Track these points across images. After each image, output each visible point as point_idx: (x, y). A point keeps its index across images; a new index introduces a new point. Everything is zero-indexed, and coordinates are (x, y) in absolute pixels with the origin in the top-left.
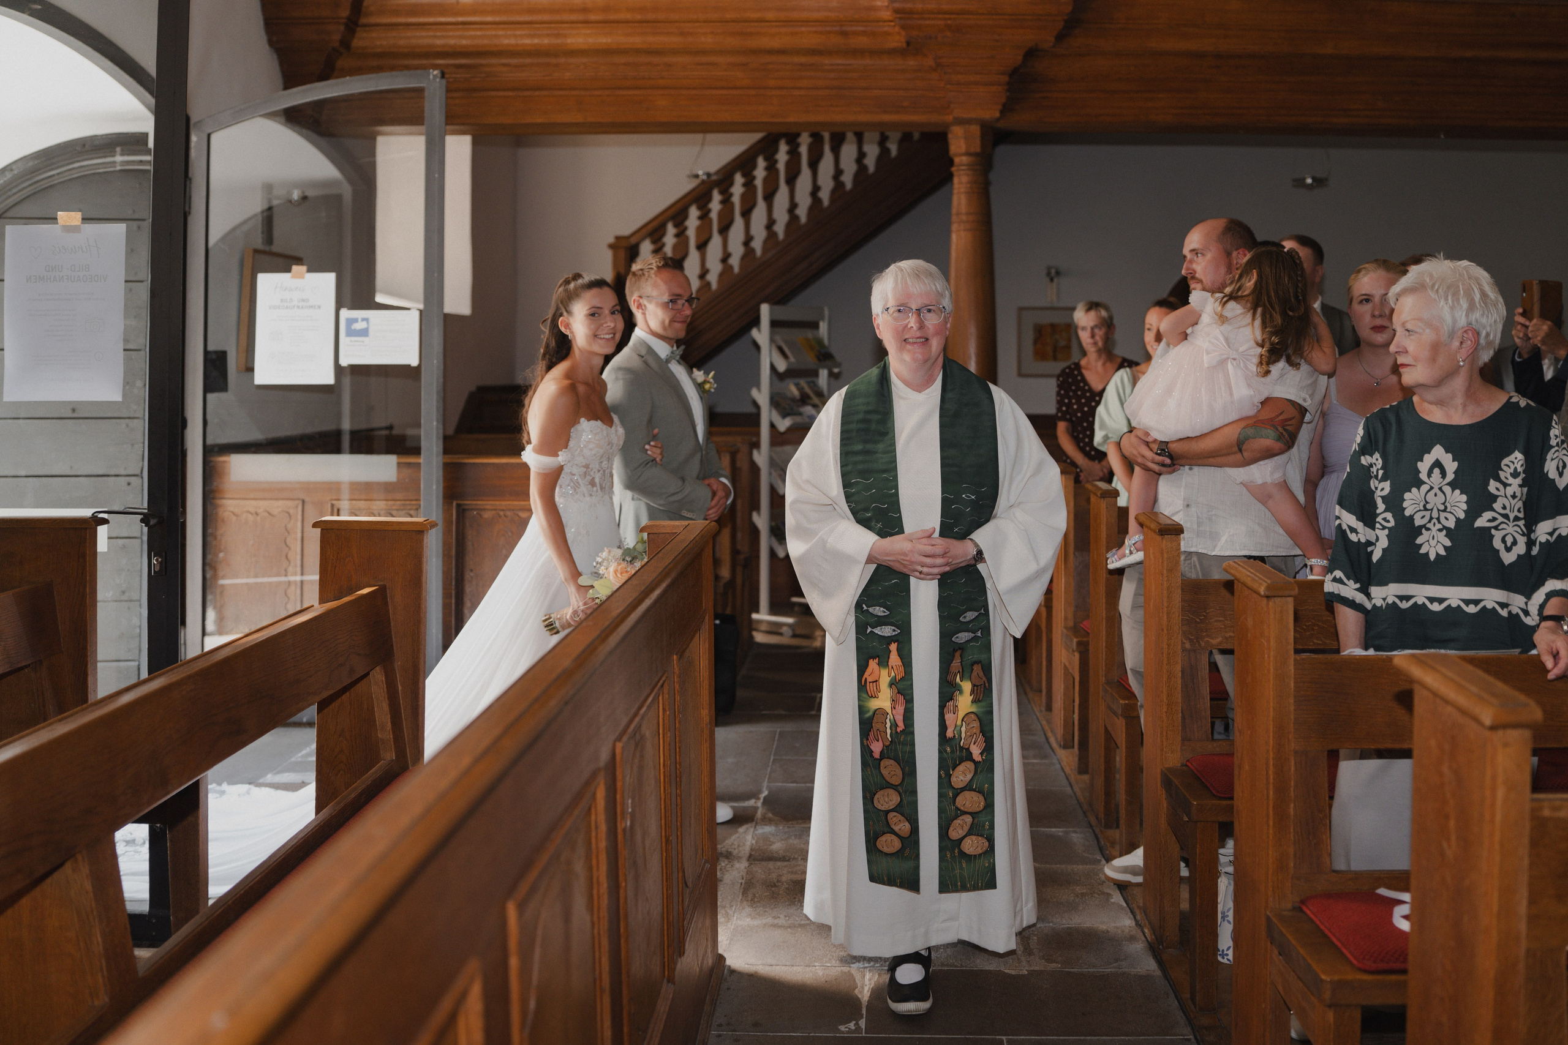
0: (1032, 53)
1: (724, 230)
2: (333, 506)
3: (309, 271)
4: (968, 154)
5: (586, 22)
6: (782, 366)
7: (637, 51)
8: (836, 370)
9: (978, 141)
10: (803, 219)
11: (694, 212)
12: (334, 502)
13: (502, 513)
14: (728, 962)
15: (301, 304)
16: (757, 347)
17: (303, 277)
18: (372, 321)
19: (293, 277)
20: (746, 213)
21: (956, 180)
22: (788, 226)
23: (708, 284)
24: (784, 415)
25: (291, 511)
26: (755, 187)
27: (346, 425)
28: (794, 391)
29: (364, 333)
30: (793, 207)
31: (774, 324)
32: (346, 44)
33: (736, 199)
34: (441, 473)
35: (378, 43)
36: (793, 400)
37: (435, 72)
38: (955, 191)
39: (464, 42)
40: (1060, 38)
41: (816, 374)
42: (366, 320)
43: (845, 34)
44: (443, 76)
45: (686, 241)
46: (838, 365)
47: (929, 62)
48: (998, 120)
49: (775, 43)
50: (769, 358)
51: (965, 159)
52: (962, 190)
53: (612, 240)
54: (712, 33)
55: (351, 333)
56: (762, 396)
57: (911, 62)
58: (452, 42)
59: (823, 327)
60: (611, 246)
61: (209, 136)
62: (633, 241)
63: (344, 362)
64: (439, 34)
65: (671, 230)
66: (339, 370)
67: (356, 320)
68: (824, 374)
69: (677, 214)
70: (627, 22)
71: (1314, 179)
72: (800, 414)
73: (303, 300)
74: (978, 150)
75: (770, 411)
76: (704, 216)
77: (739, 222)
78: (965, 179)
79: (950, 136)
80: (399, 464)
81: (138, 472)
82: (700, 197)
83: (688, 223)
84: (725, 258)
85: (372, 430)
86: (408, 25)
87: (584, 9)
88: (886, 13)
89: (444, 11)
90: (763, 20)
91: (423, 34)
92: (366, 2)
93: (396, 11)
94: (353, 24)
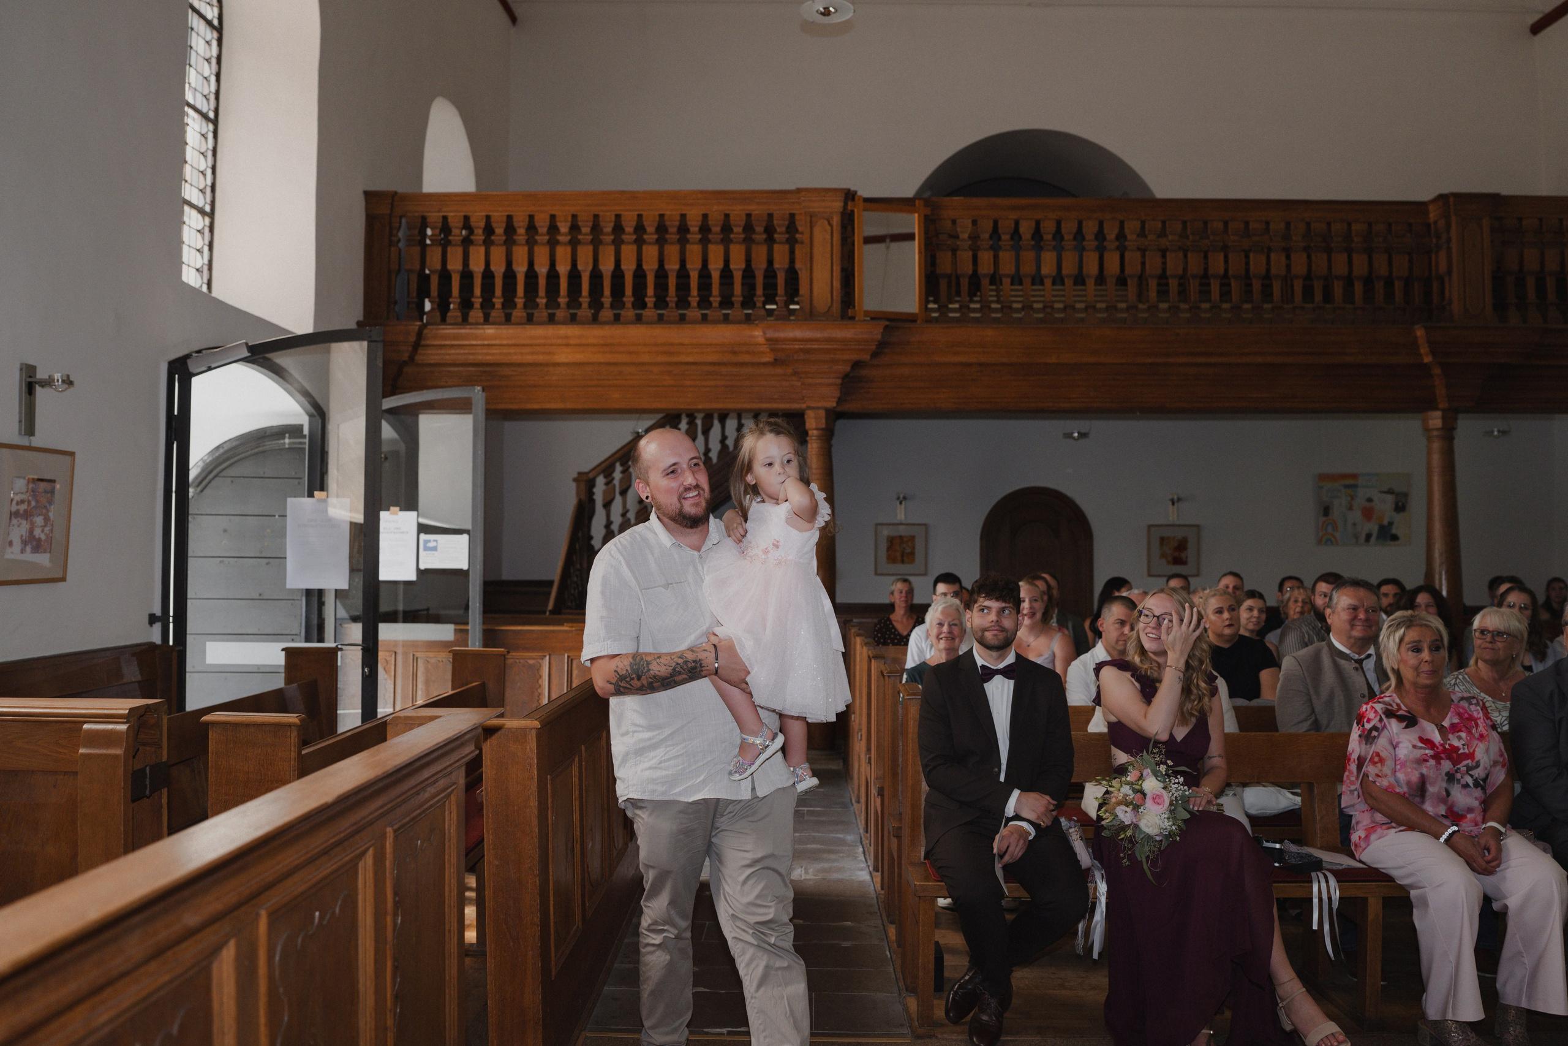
0: (857, 365)
2: (413, 655)
3: (401, 510)
4: (817, 429)
5: (568, 345)
7: (600, 364)
9: (824, 421)
12: (416, 653)
13: (517, 661)
15: (396, 531)
17: (396, 514)
18: (439, 542)
19: (391, 514)
21: (809, 446)
25: (388, 659)
29: (435, 549)
32: (412, 358)
34: (481, 635)
35: (432, 358)
37: (478, 388)
39: (488, 358)
40: (875, 355)
42: (436, 541)
43: (734, 353)
44: (483, 391)
47: (790, 370)
48: (835, 408)
49: (690, 359)
51: (815, 432)
52: (814, 453)
53: (575, 475)
54: (649, 352)
55: (426, 549)
57: (779, 370)
58: (480, 357)
60: (575, 480)
61: (338, 425)
62: (591, 475)
63: (422, 567)
66: (421, 573)
67: (429, 541)
70: (594, 345)
71: (1079, 434)
73: (397, 528)
74: (824, 426)
78: (816, 445)
79: (806, 416)
80: (456, 630)
81: (298, 632)
86: (452, 346)
87: (567, 337)
88: (761, 340)
89: (476, 338)
90: (682, 344)
91: (462, 351)
92: (425, 332)
93: (445, 337)
94: (417, 345)
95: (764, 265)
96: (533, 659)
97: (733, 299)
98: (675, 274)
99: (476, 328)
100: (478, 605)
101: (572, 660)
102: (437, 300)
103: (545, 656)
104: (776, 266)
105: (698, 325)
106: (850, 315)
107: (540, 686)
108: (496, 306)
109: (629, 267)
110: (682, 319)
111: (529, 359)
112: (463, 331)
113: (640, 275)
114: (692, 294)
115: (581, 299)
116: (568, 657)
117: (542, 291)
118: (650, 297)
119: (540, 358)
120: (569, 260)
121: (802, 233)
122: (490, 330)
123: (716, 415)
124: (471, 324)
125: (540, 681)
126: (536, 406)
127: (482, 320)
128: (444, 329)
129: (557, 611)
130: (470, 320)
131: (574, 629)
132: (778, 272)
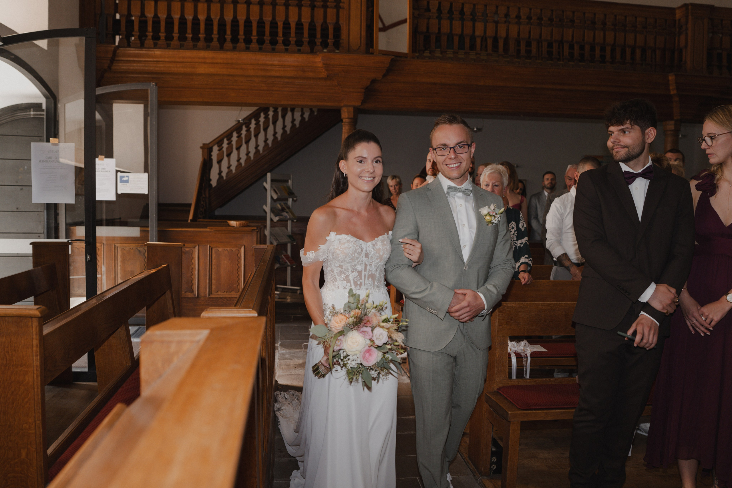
0: (373, 81)
1: (247, 142)
2: (115, 246)
3: (106, 157)
4: (348, 118)
5: (205, 63)
6: (275, 197)
7: (224, 75)
8: (295, 199)
9: (352, 114)
10: (279, 139)
11: (235, 135)
12: (116, 244)
14: (278, 383)
15: (102, 170)
16: (266, 190)
17: (103, 160)
18: (130, 177)
19: (99, 160)
20: (256, 136)
21: (343, 128)
22: (273, 141)
23: (241, 164)
24: (276, 216)
25: (99, 247)
26: (260, 125)
27: (104, 217)
28: (279, 206)
29: (127, 181)
30: (275, 133)
31: (272, 181)
32: (110, 67)
33: (252, 130)
34: (157, 235)
35: (122, 68)
36: (279, 210)
37: (153, 84)
38: (343, 132)
39: (157, 69)
40: (384, 76)
41: (287, 200)
42: (128, 177)
43: (304, 71)
44: (156, 85)
45: (232, 145)
46: (296, 197)
47: (335, 83)
48: (360, 106)
49: (277, 74)
50: (270, 194)
51: (347, 120)
52: (346, 132)
53: (202, 145)
54: (253, 69)
55: (122, 181)
56: (267, 209)
57: (329, 83)
58: (151, 68)
59: (290, 183)
60: (201, 148)
61: (65, 104)
62: (210, 145)
63: (119, 192)
64: (146, 65)
65: (226, 142)
66: (117, 195)
67: (124, 177)
68: (290, 200)
69: (228, 135)
70: (220, 63)
71: (477, 128)
72: (282, 215)
73: (103, 169)
74: (352, 117)
75: (271, 214)
76: (239, 136)
77: (253, 139)
78: (347, 128)
79: (342, 111)
80: (141, 230)
81: (42, 232)
82: (238, 128)
83: (232, 139)
84: (248, 154)
85: (115, 219)
86: (134, 61)
87: (205, 58)
88: (320, 65)
89: (149, 56)
90: (272, 65)
91: (141, 65)
92: (118, 51)
93: (130, 55)
94: (113, 60)
95: (321, 21)
96: (189, 248)
97: (303, 40)
98: (269, 23)
99: (149, 51)
100: (154, 215)
101: (212, 248)
102: (125, 33)
103: (196, 246)
104: (329, 21)
105: (283, 54)
106: (371, 52)
107: (193, 264)
108: (161, 38)
109: (242, 18)
110: (273, 50)
111: (181, 70)
112: (141, 52)
113: (248, 23)
114: (279, 35)
115: (213, 36)
116: (210, 247)
117: (189, 30)
118: (254, 36)
119: (188, 70)
120: (206, 12)
121: (344, 3)
122: (157, 52)
123: (289, 109)
124: (145, 48)
125: (193, 261)
126: (185, 100)
127: (153, 46)
128: (129, 50)
129: (194, 219)
130: (145, 45)
131: (213, 230)
132: (329, 25)
